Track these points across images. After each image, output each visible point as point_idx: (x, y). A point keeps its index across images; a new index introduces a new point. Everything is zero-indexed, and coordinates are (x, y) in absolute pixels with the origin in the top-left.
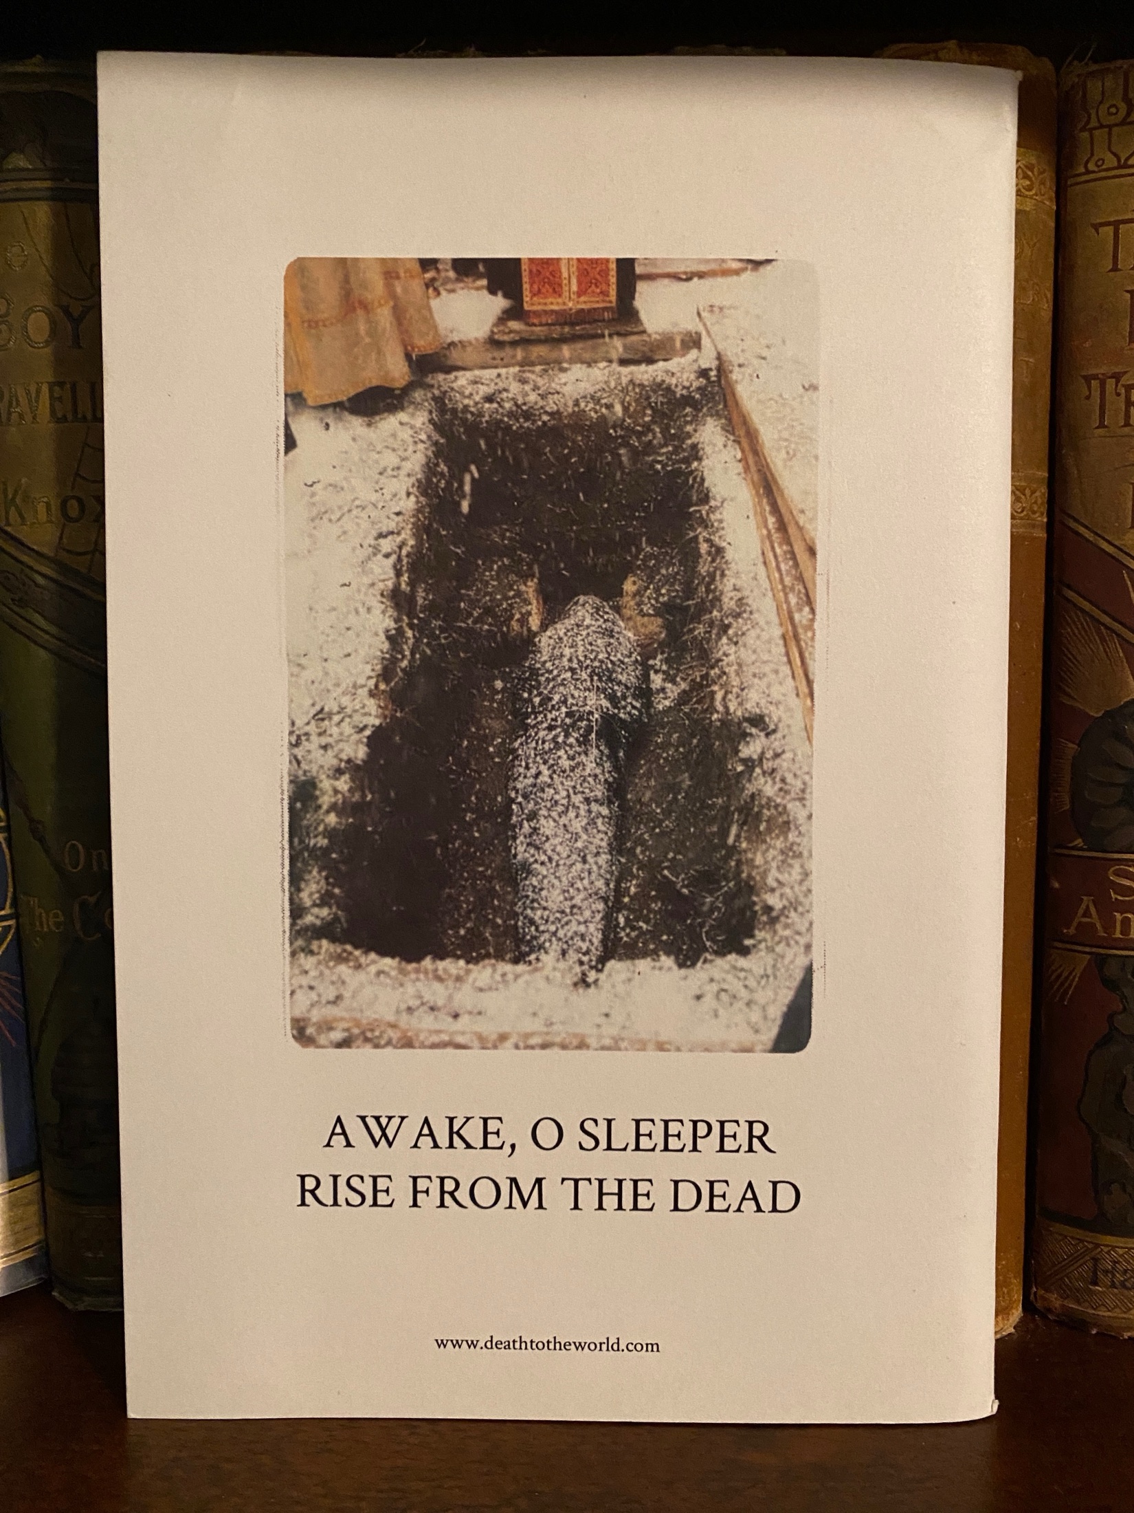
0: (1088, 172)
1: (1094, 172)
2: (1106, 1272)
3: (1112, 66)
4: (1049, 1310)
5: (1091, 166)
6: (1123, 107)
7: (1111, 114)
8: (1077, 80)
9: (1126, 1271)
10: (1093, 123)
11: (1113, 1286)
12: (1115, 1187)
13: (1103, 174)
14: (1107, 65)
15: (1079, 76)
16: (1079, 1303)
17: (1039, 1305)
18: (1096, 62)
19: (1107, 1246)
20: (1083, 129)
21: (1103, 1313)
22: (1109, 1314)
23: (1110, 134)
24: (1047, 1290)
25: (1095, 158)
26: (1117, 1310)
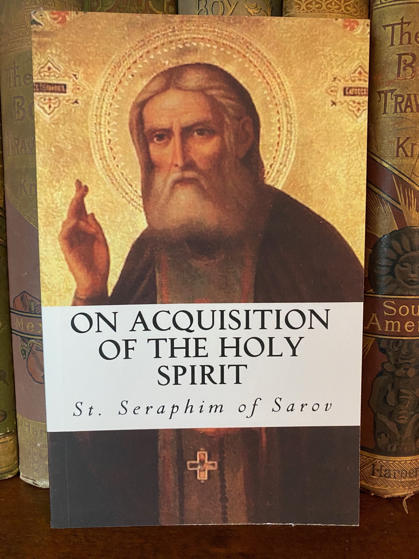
0: (381, 3)
1: (384, 3)
2: (378, 470)
5: (383, 1)
9: (386, 470)
11: (381, 476)
12: (383, 435)
13: (387, 4)
16: (367, 483)
19: (379, 459)
21: (376, 487)
22: (379, 488)
26: (382, 486)
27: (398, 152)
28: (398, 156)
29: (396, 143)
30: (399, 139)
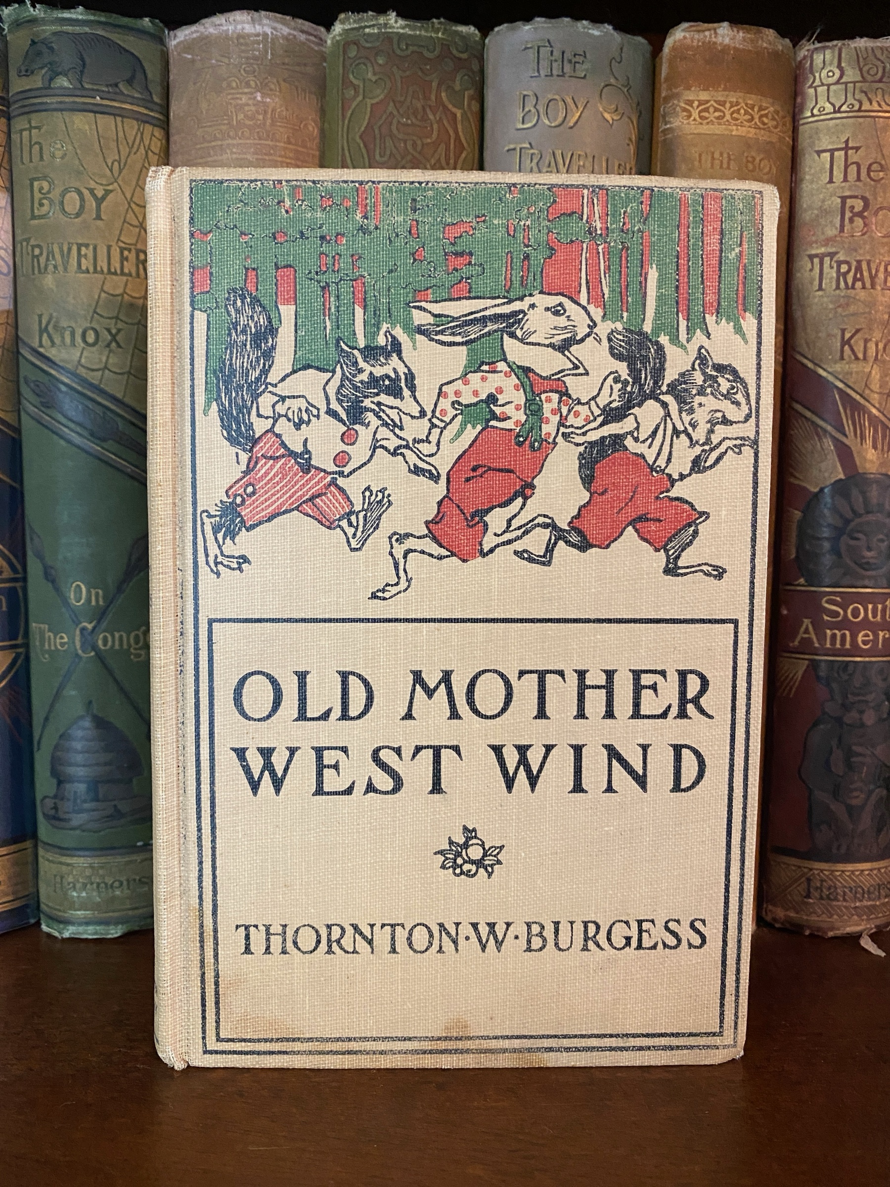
0: (813, 115)
1: (817, 116)
2: (817, 888)
3: (830, 44)
4: (775, 919)
5: (815, 112)
6: (838, 73)
7: (828, 77)
8: (806, 53)
9: (829, 888)
10: (817, 82)
11: (821, 898)
12: (824, 827)
13: (822, 117)
14: (827, 44)
15: (808, 50)
16: (798, 912)
17: (768, 918)
18: (819, 42)
19: (817, 869)
20: (811, 87)
21: (814, 918)
22: (820, 919)
23: (828, 90)
24: (775, 905)
25: (818, 106)
26: (824, 916)
27: (842, 351)
28: (842, 358)
29: (839, 337)
30: (843, 331)
